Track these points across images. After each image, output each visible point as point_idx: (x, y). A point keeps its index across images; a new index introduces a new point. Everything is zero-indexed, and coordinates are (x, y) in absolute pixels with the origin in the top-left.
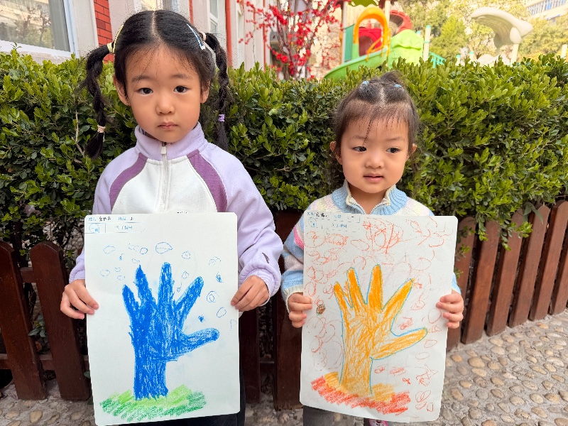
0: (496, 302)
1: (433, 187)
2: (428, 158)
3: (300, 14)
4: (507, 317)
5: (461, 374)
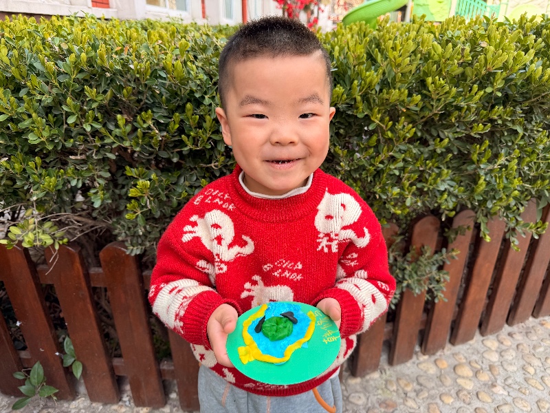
0: (494, 302)
5: (443, 385)
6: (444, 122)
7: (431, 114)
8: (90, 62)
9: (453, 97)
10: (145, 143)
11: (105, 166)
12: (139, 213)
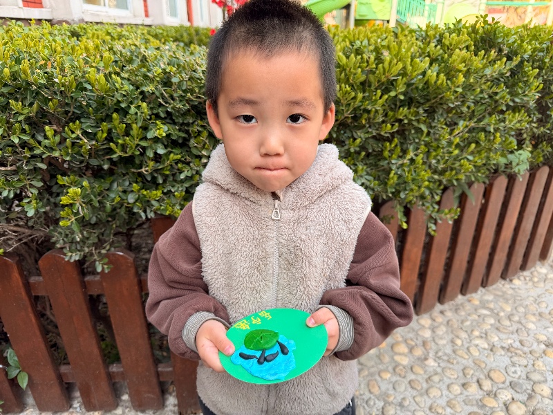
5: (382, 362)
6: (356, 124)
7: (343, 117)
8: (14, 76)
9: (361, 102)
10: (75, 152)
11: (37, 175)
12: (73, 219)
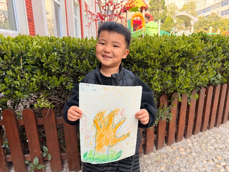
0: (187, 125)
1: (160, 82)
2: (158, 71)
3: (109, 16)
4: (192, 131)
5: (175, 154)
6: (167, 63)
